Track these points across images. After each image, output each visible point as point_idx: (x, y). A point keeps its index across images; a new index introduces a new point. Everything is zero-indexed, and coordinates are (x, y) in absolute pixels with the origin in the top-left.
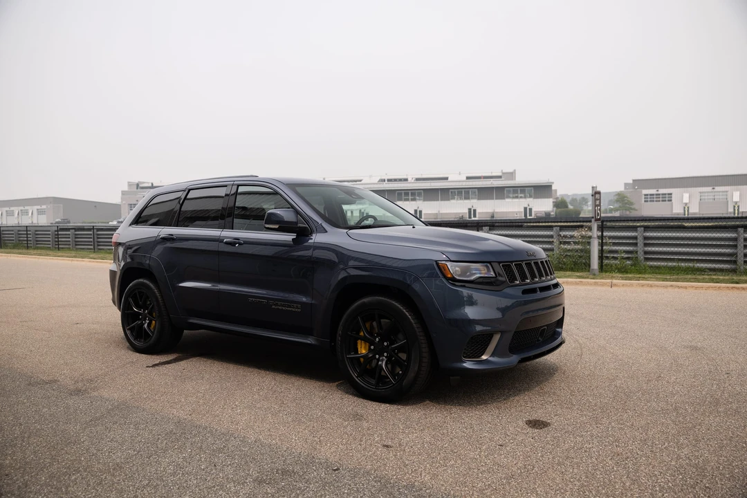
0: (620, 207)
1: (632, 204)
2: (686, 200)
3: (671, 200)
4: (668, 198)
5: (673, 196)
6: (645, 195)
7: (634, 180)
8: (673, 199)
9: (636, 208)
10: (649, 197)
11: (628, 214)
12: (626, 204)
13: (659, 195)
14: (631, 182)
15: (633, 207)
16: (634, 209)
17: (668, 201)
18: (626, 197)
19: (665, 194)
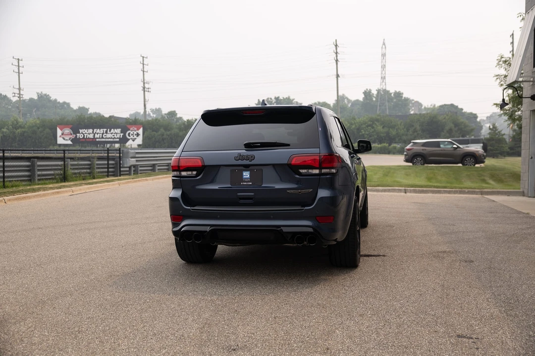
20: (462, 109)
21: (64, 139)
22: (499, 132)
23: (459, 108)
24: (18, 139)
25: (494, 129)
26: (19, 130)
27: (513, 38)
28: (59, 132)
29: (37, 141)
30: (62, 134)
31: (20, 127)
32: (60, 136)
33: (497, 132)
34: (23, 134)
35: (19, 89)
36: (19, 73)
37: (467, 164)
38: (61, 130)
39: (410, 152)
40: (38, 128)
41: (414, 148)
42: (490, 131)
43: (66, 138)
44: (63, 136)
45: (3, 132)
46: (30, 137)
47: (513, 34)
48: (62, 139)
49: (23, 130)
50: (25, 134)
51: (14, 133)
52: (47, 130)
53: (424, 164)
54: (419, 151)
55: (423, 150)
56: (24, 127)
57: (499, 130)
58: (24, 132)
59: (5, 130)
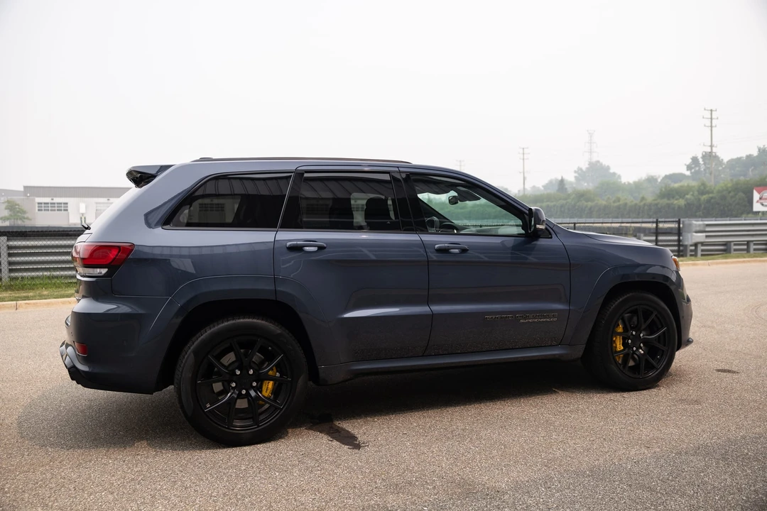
0: (11, 215)
1: (24, 212)
2: (82, 210)
3: (67, 210)
4: (64, 208)
5: (69, 205)
6: (39, 203)
7: (25, 187)
8: (69, 209)
9: (30, 217)
10: (43, 205)
11: (20, 223)
12: (18, 212)
13: (54, 203)
14: (22, 189)
15: (26, 216)
16: (27, 218)
17: (64, 210)
18: (18, 205)
19: (61, 203)
21: (763, 205)
24: (703, 206)
26: (705, 197)
28: (756, 196)
29: (726, 209)
30: (760, 199)
31: (708, 192)
32: (757, 202)
34: (709, 201)
35: (712, 146)
36: (711, 126)
38: (759, 193)
40: (730, 192)
43: (765, 204)
44: (761, 201)
45: (687, 200)
46: (718, 204)
48: (759, 205)
49: (711, 195)
50: (713, 201)
51: (699, 199)
52: (741, 195)
56: (712, 192)
58: (712, 198)
59: (688, 196)
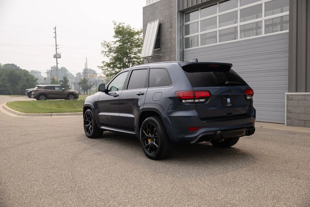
20: (19, 67)
22: (56, 81)
23: (17, 67)
25: (54, 80)
27: (55, 30)
33: (55, 81)
37: (70, 99)
39: (38, 93)
41: (40, 90)
42: (51, 81)
47: (55, 28)
53: (46, 100)
54: (43, 92)
55: (45, 91)
57: (56, 80)
